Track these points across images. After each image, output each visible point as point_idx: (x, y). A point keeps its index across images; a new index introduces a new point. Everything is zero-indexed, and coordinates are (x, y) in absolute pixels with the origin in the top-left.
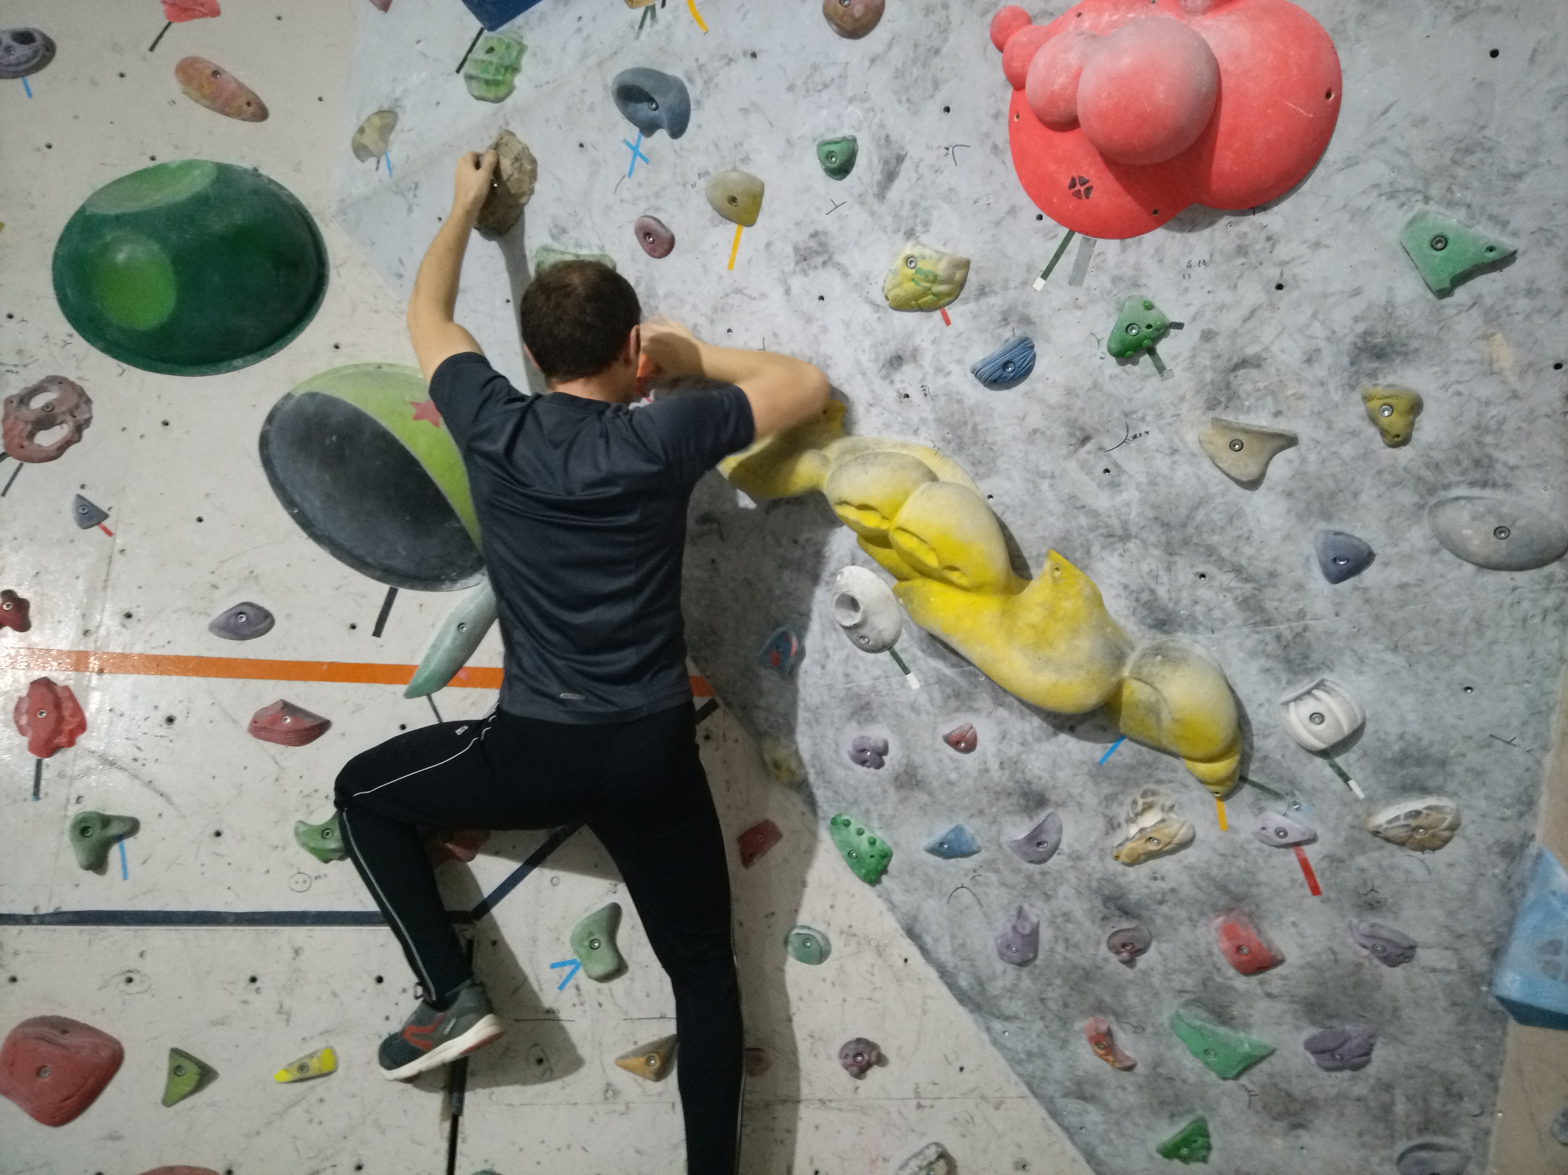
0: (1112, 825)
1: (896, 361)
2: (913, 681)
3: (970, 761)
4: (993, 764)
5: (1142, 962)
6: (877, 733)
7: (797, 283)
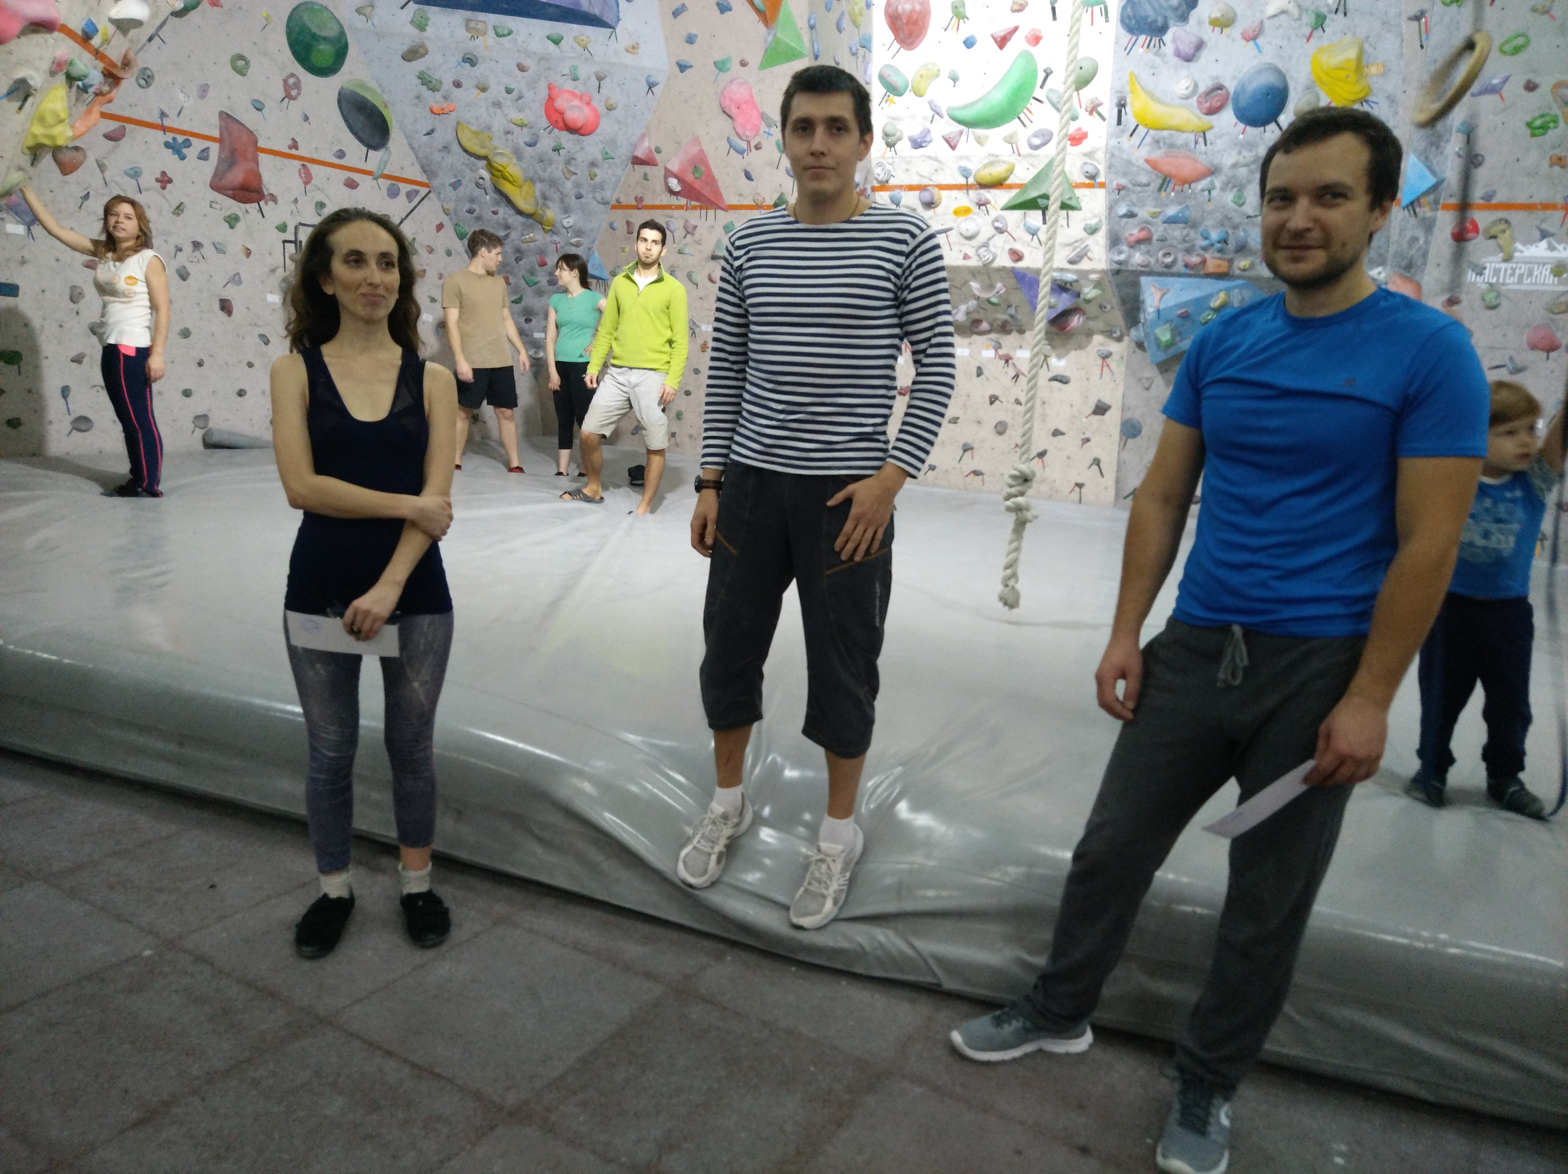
0: (523, 235)
1: (508, 133)
2: (488, 197)
3: (495, 217)
4: (501, 219)
5: (520, 263)
6: (475, 206)
7: (491, 109)
